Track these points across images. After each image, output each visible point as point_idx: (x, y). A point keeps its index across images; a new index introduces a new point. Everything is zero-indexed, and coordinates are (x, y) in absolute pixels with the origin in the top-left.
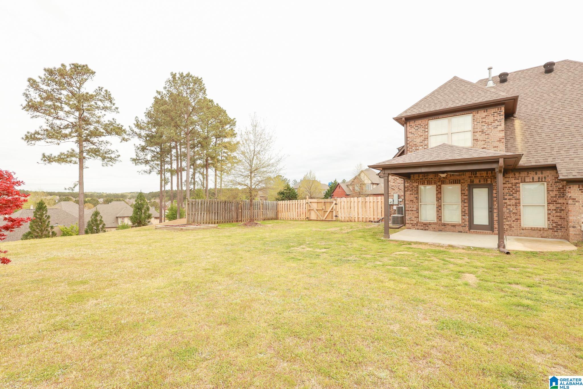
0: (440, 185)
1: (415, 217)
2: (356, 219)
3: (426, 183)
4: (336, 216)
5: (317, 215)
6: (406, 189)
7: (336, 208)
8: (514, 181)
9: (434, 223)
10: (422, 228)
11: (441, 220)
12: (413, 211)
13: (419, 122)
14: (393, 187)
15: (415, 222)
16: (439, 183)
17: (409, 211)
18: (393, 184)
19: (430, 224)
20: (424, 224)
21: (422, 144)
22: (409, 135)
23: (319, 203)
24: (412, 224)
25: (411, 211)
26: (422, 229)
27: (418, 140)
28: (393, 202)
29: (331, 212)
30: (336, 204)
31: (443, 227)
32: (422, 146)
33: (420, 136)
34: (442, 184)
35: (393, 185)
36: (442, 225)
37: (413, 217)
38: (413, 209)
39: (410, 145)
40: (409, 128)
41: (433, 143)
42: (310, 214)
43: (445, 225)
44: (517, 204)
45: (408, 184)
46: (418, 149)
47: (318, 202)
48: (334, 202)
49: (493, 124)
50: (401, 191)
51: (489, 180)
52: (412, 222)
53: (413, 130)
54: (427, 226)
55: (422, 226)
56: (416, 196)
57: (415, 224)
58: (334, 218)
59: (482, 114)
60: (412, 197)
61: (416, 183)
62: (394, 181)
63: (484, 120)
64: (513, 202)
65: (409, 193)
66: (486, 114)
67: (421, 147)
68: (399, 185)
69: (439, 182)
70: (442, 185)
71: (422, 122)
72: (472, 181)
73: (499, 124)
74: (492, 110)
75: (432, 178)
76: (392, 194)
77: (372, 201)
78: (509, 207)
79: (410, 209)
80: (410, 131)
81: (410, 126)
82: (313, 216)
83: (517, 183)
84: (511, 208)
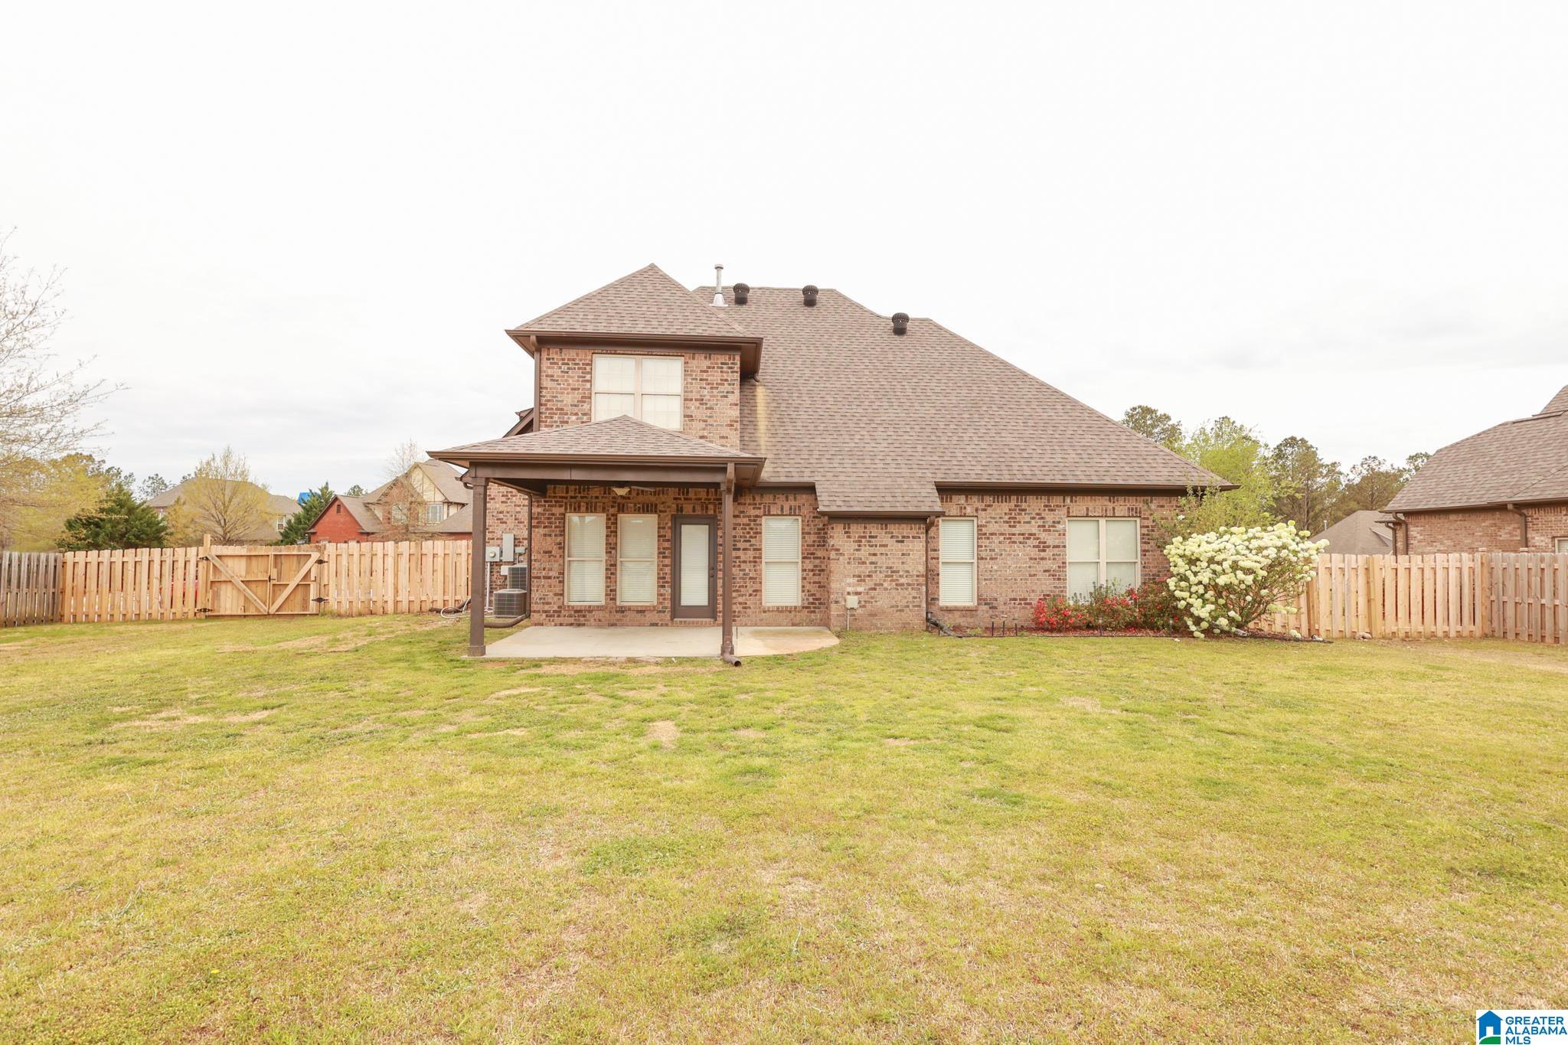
0: (615, 515)
1: (556, 595)
2: (390, 607)
3: (583, 508)
4: (319, 600)
5: (246, 599)
6: (534, 522)
7: (321, 573)
8: (753, 512)
9: (599, 608)
10: (572, 620)
11: (614, 599)
12: (550, 578)
13: (570, 353)
14: (501, 516)
15: (556, 608)
16: (612, 511)
17: (539, 578)
18: (503, 508)
19: (590, 609)
20: (576, 611)
21: (576, 409)
22: (546, 383)
23: (254, 561)
24: (546, 612)
25: (545, 577)
26: (571, 625)
27: (568, 399)
28: (501, 556)
29: (303, 586)
30: (320, 562)
31: (619, 616)
32: (576, 414)
33: (573, 389)
34: (619, 511)
35: (501, 509)
36: (617, 612)
37: (551, 594)
38: (551, 574)
39: (547, 409)
40: (545, 364)
41: (603, 410)
42: (216, 596)
43: (623, 612)
44: (756, 560)
45: (540, 510)
46: (567, 422)
47: (249, 557)
48: (315, 556)
49: (721, 389)
50: (522, 525)
51: (711, 507)
52: (546, 608)
53: (556, 372)
54: (584, 616)
55: (570, 616)
56: (559, 539)
57: (554, 611)
58: (313, 607)
59: (701, 362)
60: (549, 544)
61: (561, 506)
62: (504, 499)
63: (705, 376)
64: (751, 554)
65: (542, 531)
66: (706, 363)
67: (574, 418)
68: (518, 509)
69: (613, 507)
70: (619, 515)
71: (577, 354)
72: (680, 509)
73: (730, 388)
74: (719, 356)
75: (597, 498)
76: (498, 533)
77: (441, 553)
78: (743, 566)
79: (544, 573)
80: (550, 372)
81: (548, 359)
82: (229, 602)
83: (757, 516)
84: (747, 567)
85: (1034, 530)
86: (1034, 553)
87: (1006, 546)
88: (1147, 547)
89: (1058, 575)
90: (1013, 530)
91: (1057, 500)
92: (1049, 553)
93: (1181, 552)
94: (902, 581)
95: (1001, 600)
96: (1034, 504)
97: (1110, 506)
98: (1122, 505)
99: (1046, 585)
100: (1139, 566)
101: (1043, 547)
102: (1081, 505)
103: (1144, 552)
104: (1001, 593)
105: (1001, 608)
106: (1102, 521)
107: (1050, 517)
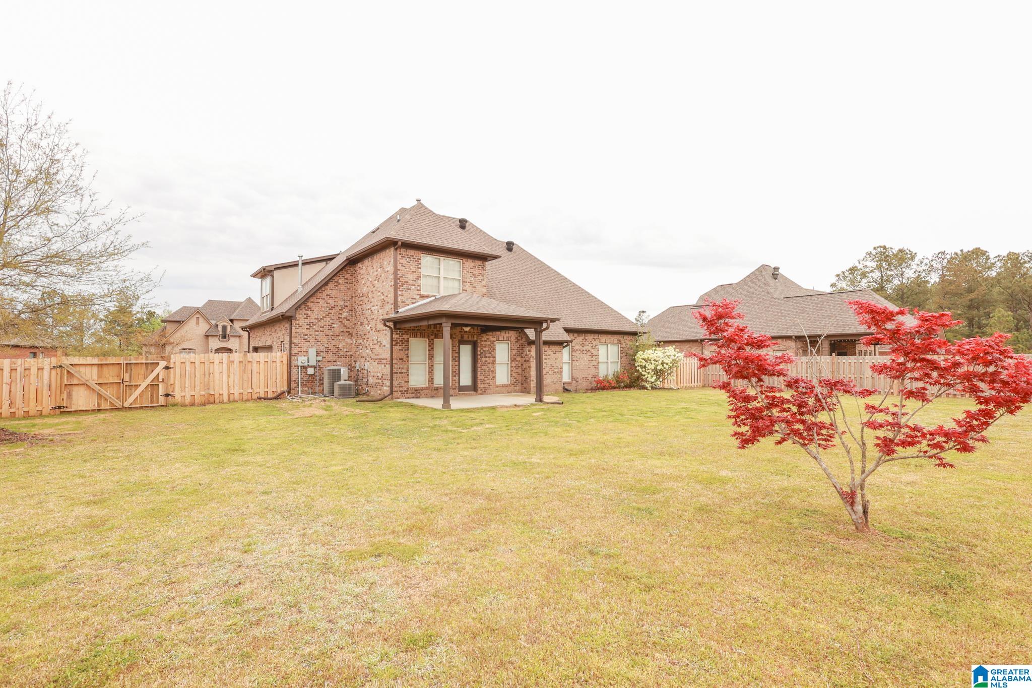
0: (433, 340)
1: (405, 382)
3: (419, 336)
4: (167, 395)
5: (100, 396)
6: (394, 343)
7: (168, 376)
8: (493, 339)
9: (427, 388)
10: (413, 395)
11: (433, 383)
12: (402, 373)
13: (411, 252)
14: (306, 337)
15: (406, 389)
16: (432, 337)
17: (397, 373)
18: (307, 332)
19: (422, 389)
20: (415, 390)
21: (414, 283)
22: (400, 267)
23: (105, 369)
24: (400, 391)
25: (400, 373)
26: (413, 398)
27: (411, 277)
28: (308, 362)
29: (153, 386)
30: (167, 368)
31: (435, 392)
32: (414, 285)
33: (413, 272)
34: (435, 338)
35: (306, 333)
36: (435, 390)
37: (403, 382)
38: (403, 371)
39: (400, 281)
40: (399, 257)
41: (426, 286)
42: (70, 395)
43: (437, 390)
44: (494, 363)
45: (397, 336)
46: (410, 289)
47: (101, 365)
48: (163, 364)
49: (479, 277)
50: (319, 343)
51: (475, 336)
52: (401, 389)
53: (404, 262)
54: (419, 393)
55: (413, 393)
56: (406, 352)
57: (405, 391)
58: (162, 400)
59: (470, 263)
60: (402, 355)
61: (407, 334)
62: (308, 327)
63: (472, 271)
64: (492, 359)
65: (398, 347)
66: (473, 264)
67: (413, 287)
68: (317, 333)
69: (432, 335)
70: (435, 340)
71: (415, 253)
72: (462, 337)
73: (482, 278)
74: (478, 262)
75: (424, 330)
76: (305, 348)
78: (489, 365)
79: (399, 370)
80: (401, 261)
81: (400, 254)
82: (81, 399)
83: (494, 341)
84: (490, 366)
85: (590, 348)
86: (590, 358)
87: (581, 355)
88: (622, 355)
89: (596, 367)
90: (584, 349)
91: (596, 336)
92: (595, 358)
93: (643, 357)
94: (556, 370)
95: (579, 378)
96: (590, 337)
97: (612, 338)
98: (616, 338)
99: (593, 371)
100: (619, 363)
101: (592, 355)
102: (604, 338)
103: (621, 357)
104: (579, 375)
105: (580, 382)
106: (609, 345)
107: (595, 343)
